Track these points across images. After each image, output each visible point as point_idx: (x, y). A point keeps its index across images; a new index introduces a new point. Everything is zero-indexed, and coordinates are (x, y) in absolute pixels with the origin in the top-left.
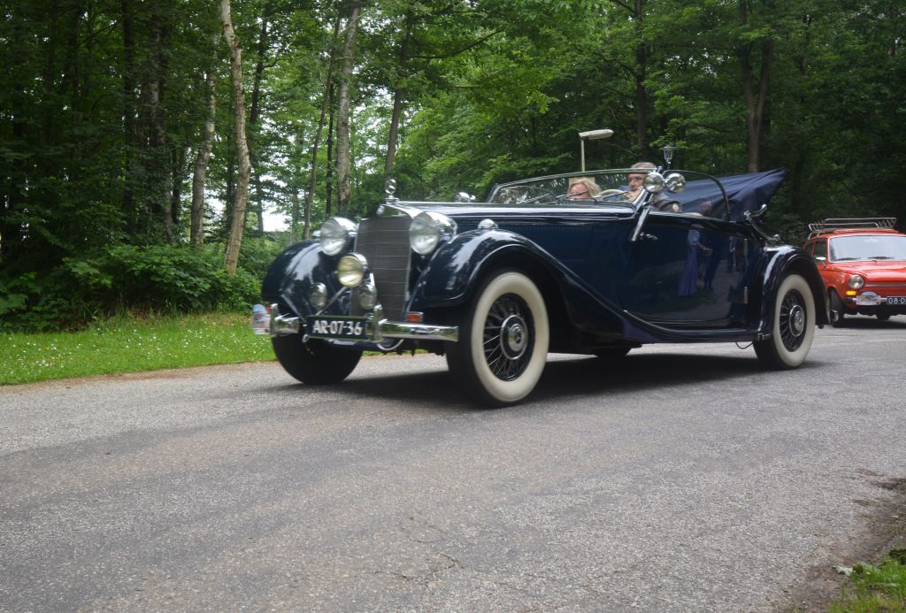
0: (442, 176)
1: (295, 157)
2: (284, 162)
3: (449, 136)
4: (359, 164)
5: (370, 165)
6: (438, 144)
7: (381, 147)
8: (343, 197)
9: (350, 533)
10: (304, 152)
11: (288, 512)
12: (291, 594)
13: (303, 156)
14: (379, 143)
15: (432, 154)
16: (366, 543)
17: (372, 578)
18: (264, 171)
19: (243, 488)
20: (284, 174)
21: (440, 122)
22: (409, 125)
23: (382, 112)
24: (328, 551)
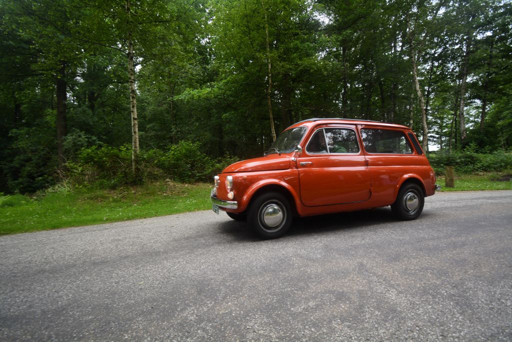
0: (505, 126)
1: (441, 127)
2: (436, 130)
3: (507, 112)
4: (467, 126)
5: (471, 126)
6: (502, 116)
7: (476, 120)
8: (463, 138)
9: (494, 251)
10: (444, 125)
11: (465, 241)
12: (475, 268)
13: (444, 126)
14: (475, 118)
15: (500, 119)
16: (502, 256)
17: (509, 269)
18: (429, 132)
19: (445, 232)
20: (437, 133)
21: (502, 107)
22: (488, 110)
23: (477, 108)
24: (486, 256)
